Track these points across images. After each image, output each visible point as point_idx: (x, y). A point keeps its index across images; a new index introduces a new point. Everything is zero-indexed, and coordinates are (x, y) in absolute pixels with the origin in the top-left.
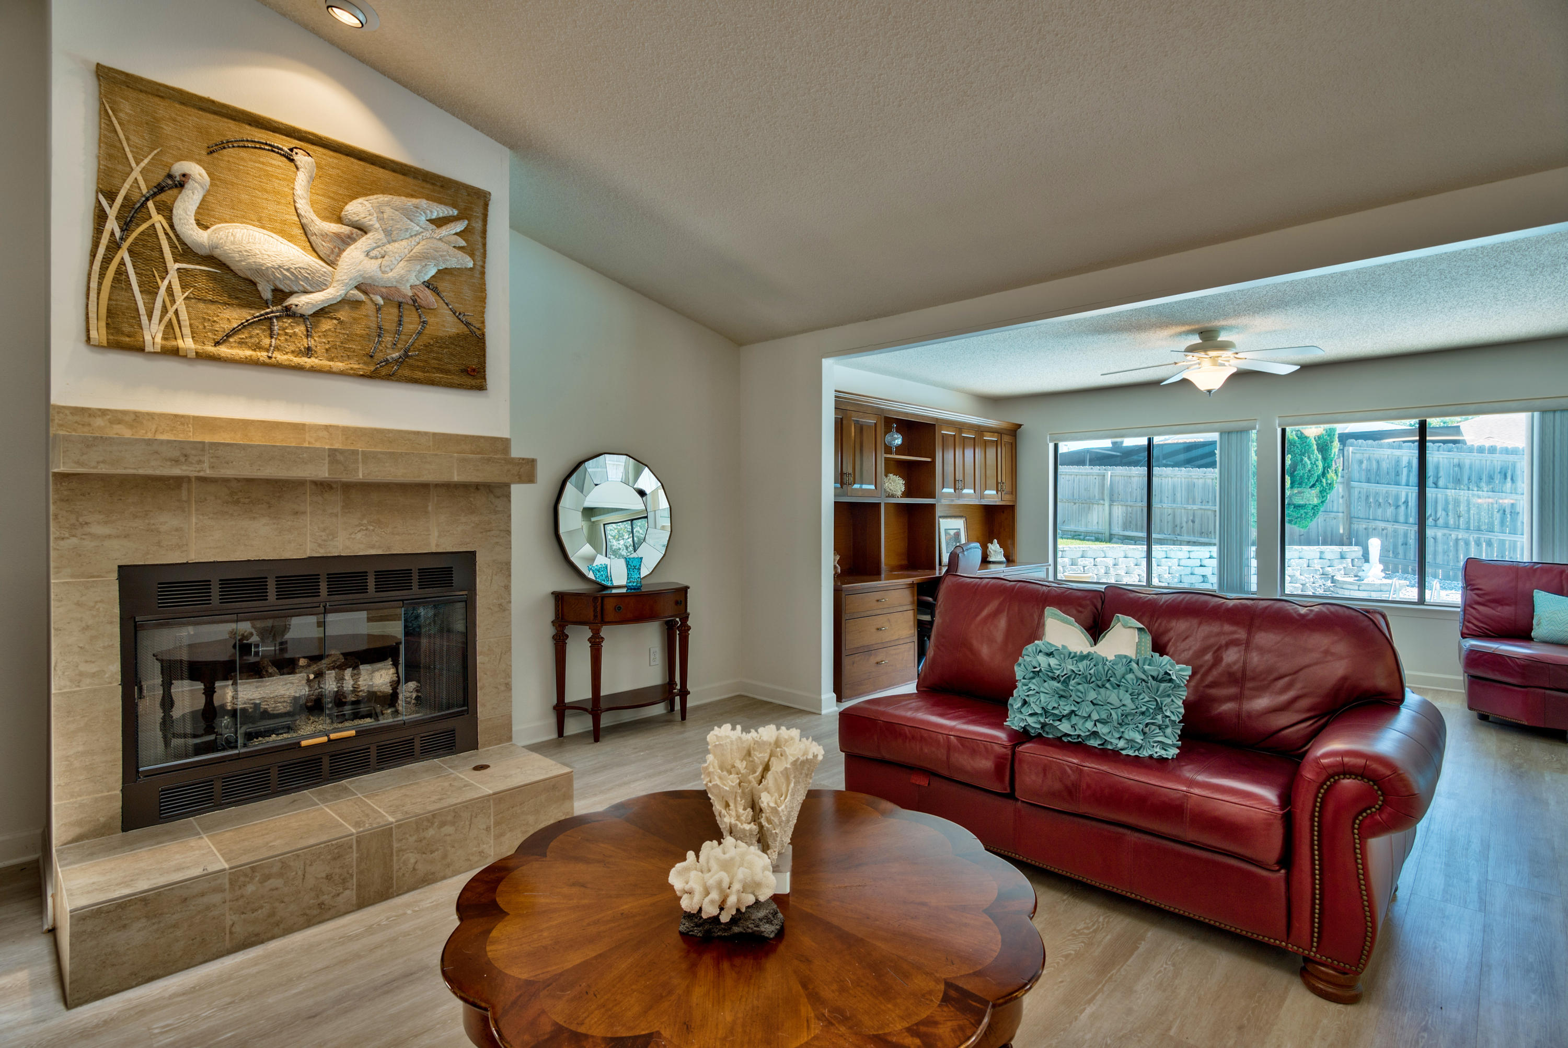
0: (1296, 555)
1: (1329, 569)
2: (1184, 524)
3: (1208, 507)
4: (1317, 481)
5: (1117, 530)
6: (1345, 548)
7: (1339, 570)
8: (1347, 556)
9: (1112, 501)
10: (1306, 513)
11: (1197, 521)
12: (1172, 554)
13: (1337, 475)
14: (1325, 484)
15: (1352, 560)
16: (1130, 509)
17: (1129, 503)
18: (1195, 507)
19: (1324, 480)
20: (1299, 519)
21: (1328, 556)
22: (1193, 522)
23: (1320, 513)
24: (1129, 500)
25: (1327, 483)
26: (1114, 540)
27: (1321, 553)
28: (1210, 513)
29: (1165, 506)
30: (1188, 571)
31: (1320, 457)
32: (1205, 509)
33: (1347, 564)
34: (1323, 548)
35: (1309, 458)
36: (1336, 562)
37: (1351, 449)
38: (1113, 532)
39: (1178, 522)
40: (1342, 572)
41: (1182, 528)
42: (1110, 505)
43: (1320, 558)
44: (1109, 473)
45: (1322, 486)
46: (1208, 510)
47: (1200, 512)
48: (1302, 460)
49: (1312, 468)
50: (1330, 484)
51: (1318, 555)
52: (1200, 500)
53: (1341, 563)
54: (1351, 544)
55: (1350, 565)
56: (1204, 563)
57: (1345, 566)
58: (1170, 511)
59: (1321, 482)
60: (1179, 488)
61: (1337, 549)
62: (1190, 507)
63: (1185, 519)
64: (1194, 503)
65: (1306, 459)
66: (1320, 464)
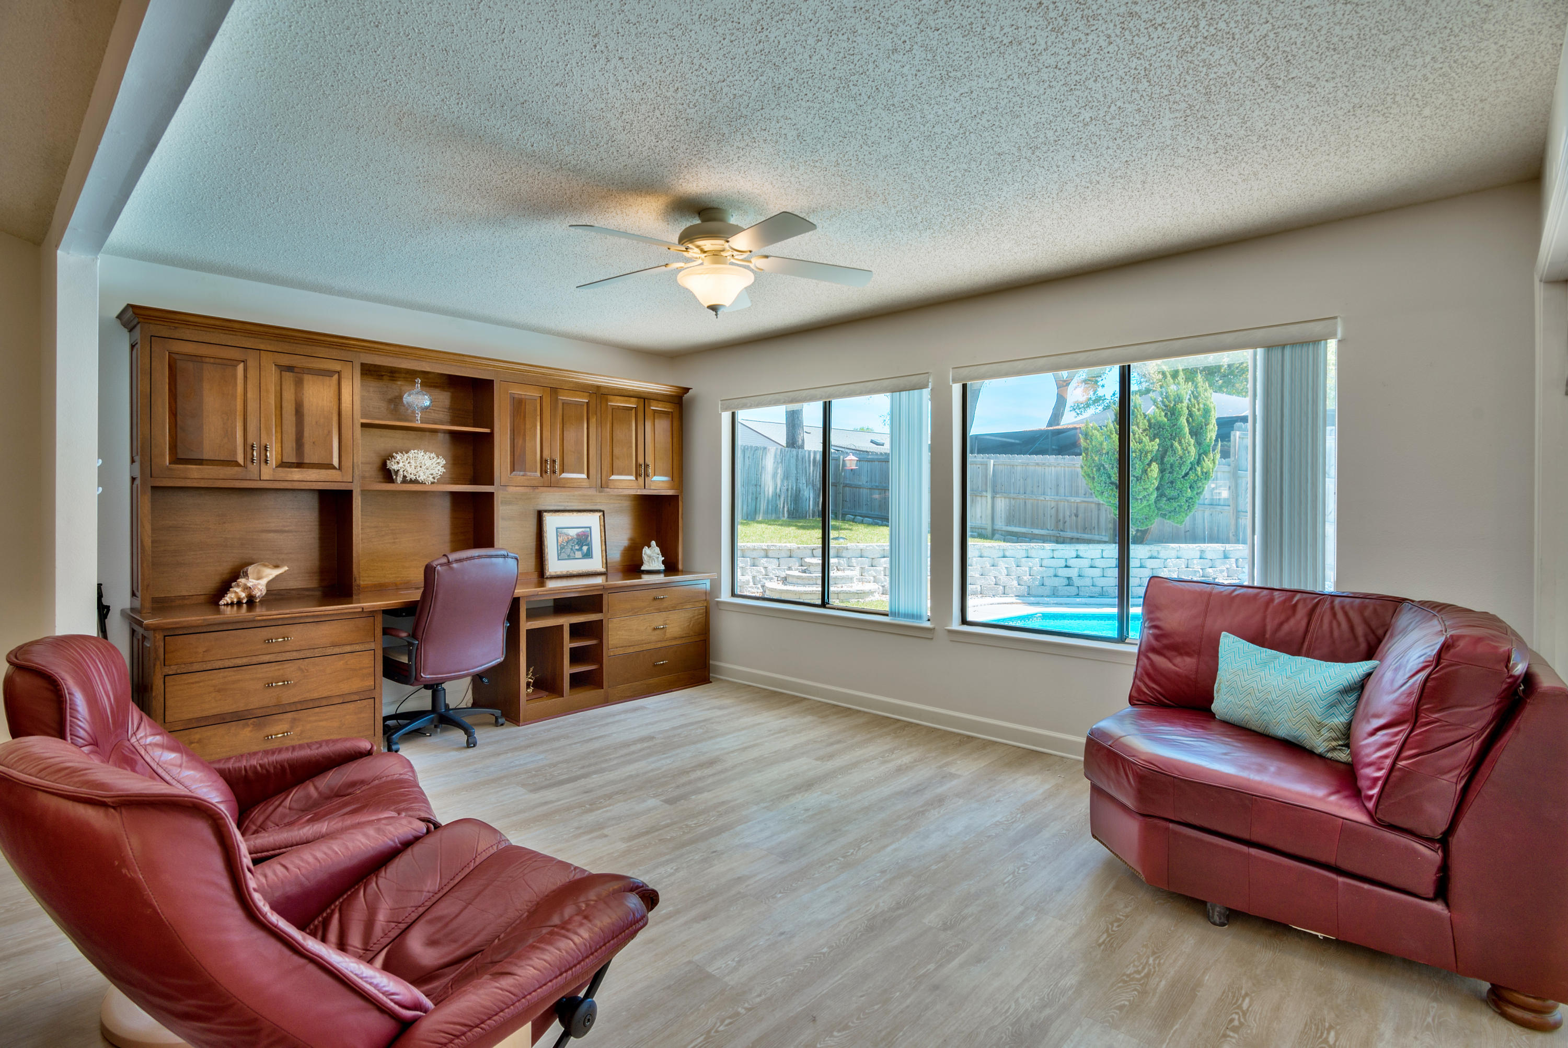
0: (1174, 554)
1: (1210, 570)
2: (1067, 519)
3: (1091, 500)
4: (1191, 469)
5: (1000, 525)
6: (1229, 547)
7: (1222, 571)
8: (1231, 556)
9: (995, 493)
10: (1181, 506)
11: (1080, 515)
12: (1033, 553)
13: (1214, 463)
14: (1199, 473)
15: (1237, 560)
16: (1013, 502)
17: (1012, 495)
18: (1078, 500)
19: (1199, 469)
20: (1173, 514)
21: (1209, 555)
22: (1077, 516)
23: (1196, 506)
24: (1012, 491)
25: (1202, 472)
26: (997, 536)
27: (1202, 551)
28: (1093, 505)
29: (1048, 498)
30: (1052, 572)
31: (1192, 441)
32: (1088, 502)
33: (1231, 565)
34: (1203, 546)
35: (1180, 443)
36: (1218, 563)
37: (1238, 433)
38: (997, 527)
39: (1061, 517)
40: (1225, 574)
41: (1065, 523)
42: (993, 498)
43: (1200, 558)
44: (992, 461)
45: (1197, 475)
46: (1092, 502)
47: (1084, 505)
48: (1172, 446)
49: (1184, 454)
50: (1206, 473)
51: (1198, 555)
52: (1083, 492)
53: (1224, 564)
54: (1237, 542)
55: (1234, 565)
56: (1070, 563)
57: (1228, 566)
58: (1053, 504)
59: (1195, 470)
60: (1063, 479)
61: (1219, 547)
62: (1073, 499)
63: (1068, 513)
64: (1077, 495)
65: (1176, 444)
66: (1193, 450)
